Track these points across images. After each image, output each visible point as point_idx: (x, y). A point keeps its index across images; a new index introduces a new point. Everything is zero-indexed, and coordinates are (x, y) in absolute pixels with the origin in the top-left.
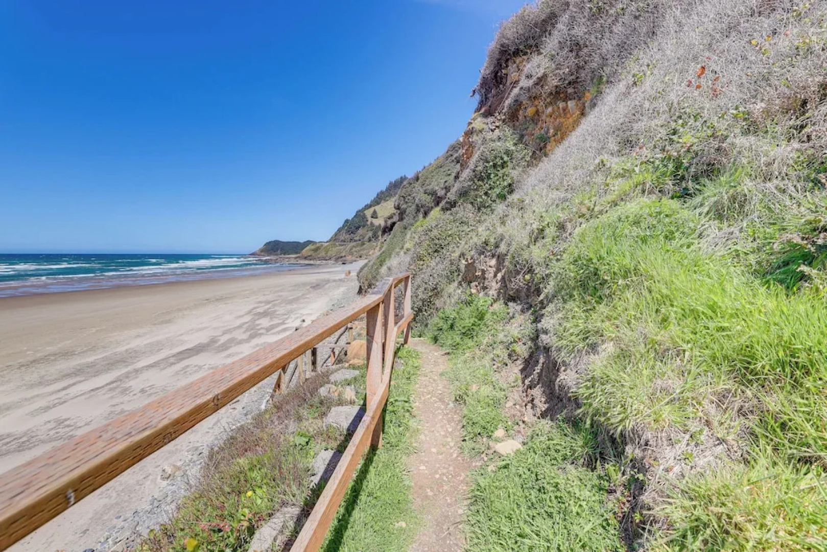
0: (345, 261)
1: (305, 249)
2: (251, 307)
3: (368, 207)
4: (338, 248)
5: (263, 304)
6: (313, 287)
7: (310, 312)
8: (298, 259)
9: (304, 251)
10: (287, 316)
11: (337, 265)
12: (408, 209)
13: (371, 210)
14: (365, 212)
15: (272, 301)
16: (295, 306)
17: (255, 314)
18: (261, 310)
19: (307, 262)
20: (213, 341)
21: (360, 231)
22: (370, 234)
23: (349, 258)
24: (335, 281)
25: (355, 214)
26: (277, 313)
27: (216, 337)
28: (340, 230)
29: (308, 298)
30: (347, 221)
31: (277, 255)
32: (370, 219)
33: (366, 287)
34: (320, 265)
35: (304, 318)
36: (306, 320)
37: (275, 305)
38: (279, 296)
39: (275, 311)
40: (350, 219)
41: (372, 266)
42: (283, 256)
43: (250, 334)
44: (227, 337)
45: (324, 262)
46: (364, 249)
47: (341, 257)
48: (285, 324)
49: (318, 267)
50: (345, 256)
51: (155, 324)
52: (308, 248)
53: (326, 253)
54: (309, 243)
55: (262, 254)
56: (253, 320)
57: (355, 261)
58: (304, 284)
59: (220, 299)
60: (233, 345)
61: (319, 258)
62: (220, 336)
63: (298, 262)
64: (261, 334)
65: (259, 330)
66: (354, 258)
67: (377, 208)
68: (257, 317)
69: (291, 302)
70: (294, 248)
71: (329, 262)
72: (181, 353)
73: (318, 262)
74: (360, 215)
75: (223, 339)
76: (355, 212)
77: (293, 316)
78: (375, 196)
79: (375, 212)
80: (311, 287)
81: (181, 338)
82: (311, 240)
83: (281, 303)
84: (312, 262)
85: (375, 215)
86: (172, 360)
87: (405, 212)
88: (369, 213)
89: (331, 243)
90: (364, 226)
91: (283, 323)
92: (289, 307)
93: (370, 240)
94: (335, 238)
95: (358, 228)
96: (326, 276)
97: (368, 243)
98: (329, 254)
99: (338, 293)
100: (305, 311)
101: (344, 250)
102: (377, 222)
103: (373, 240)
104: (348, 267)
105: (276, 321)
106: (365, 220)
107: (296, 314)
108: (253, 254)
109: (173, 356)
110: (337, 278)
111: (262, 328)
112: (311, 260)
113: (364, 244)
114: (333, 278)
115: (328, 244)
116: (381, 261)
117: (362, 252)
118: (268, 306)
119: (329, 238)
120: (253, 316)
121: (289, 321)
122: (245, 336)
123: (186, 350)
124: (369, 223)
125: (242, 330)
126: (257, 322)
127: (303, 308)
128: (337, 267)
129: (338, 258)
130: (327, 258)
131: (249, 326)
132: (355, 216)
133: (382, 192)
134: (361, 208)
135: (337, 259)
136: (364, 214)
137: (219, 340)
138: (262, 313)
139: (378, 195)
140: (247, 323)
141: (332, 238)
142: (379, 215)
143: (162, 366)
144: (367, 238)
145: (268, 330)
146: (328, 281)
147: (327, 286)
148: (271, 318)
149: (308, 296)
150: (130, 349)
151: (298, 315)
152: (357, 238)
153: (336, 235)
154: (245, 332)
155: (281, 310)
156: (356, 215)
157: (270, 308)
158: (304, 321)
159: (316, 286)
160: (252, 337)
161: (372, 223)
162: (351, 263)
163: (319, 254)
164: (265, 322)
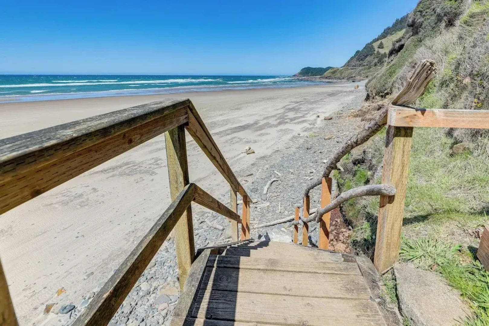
0: (355, 80)
1: (327, 72)
2: (286, 104)
3: (375, 40)
4: (350, 71)
5: (293, 103)
6: (329, 95)
7: (324, 111)
8: (321, 79)
9: (325, 73)
10: (307, 112)
11: (348, 83)
12: (425, 22)
13: (378, 43)
14: (373, 44)
15: (300, 102)
16: (314, 106)
17: (286, 109)
18: (290, 107)
19: (327, 80)
20: (256, 123)
21: (368, 58)
22: (376, 60)
23: (358, 78)
24: (346, 92)
25: (364, 46)
26: (301, 109)
27: (259, 120)
28: (352, 58)
29: (324, 101)
30: (358, 52)
31: (308, 76)
32: (376, 49)
33: (374, 95)
34: (337, 82)
35: (319, 114)
36: (320, 116)
37: (301, 104)
38: (305, 99)
39: (300, 108)
40: (361, 50)
41: (381, 77)
42: (312, 77)
43: (279, 122)
44: (265, 121)
45: (339, 80)
46: (370, 72)
47: (352, 77)
48: (305, 117)
49: (334, 84)
50: (355, 77)
51: (232, 110)
52: (328, 71)
53: (341, 75)
54: (329, 68)
55: (300, 75)
56: (285, 113)
57: (363, 80)
58: (323, 93)
59: (270, 99)
60: (266, 127)
61: (335, 78)
62: (261, 120)
63: (321, 80)
64: (287, 122)
65: (286, 119)
66: (361, 78)
67: (383, 41)
68: (287, 111)
69: (312, 103)
70: (319, 72)
71: (343, 80)
72: (236, 128)
73: (335, 81)
74: (369, 48)
75: (262, 123)
76: (365, 45)
77: (311, 113)
78: (383, 31)
79: (381, 43)
80: (328, 95)
81: (241, 119)
82: (331, 66)
83: (304, 104)
84: (330, 80)
85: (381, 46)
86: (229, 132)
87: (422, 25)
88: (376, 45)
89: (345, 68)
90: (371, 55)
91: (303, 117)
92: (310, 106)
93: (375, 65)
94: (348, 64)
95: (366, 57)
96: (340, 89)
97: (374, 67)
98: (343, 75)
99: (349, 99)
100: (320, 110)
101: (354, 72)
102: (382, 51)
103: (379, 64)
104: (356, 84)
105: (300, 115)
106: (373, 50)
107: (314, 111)
108: (294, 76)
109: (230, 130)
110: (348, 90)
111: (288, 118)
112: (330, 79)
113: (371, 68)
114: (344, 90)
115: (343, 68)
116: (390, 73)
117: (368, 74)
118: (296, 105)
119: (344, 64)
120: (285, 110)
121: (308, 116)
122: (276, 123)
123: (239, 126)
124: (376, 52)
125: (275, 118)
126: (286, 114)
127: (320, 108)
128: (348, 84)
129: (350, 78)
130: (341, 78)
131: (281, 116)
132: (364, 48)
133: (389, 28)
134: (369, 42)
135: (348, 79)
136: (372, 46)
137: (260, 123)
138: (291, 109)
139: (385, 31)
140: (279, 114)
141: (346, 64)
142: (385, 46)
143: (222, 135)
144: (373, 63)
145: (292, 120)
146: (341, 92)
147: (340, 94)
148: (296, 113)
149: (325, 100)
150: (213, 121)
151: (315, 112)
152: (365, 64)
153: (349, 62)
154: (276, 120)
155: (303, 108)
156: (366, 46)
157: (297, 106)
158: (318, 117)
159: (332, 95)
160: (280, 123)
161: (378, 52)
162: (359, 81)
163: (336, 75)
164: (291, 115)
